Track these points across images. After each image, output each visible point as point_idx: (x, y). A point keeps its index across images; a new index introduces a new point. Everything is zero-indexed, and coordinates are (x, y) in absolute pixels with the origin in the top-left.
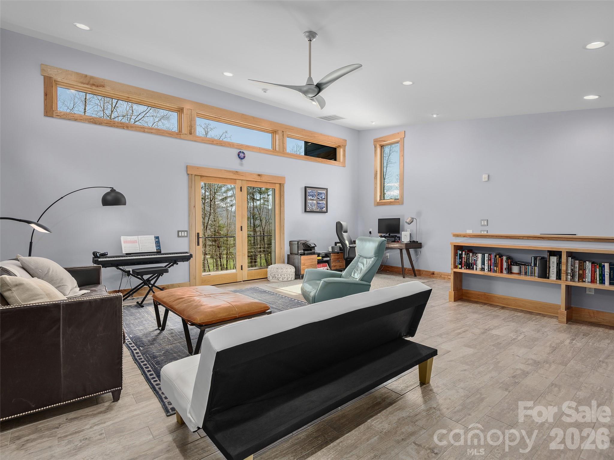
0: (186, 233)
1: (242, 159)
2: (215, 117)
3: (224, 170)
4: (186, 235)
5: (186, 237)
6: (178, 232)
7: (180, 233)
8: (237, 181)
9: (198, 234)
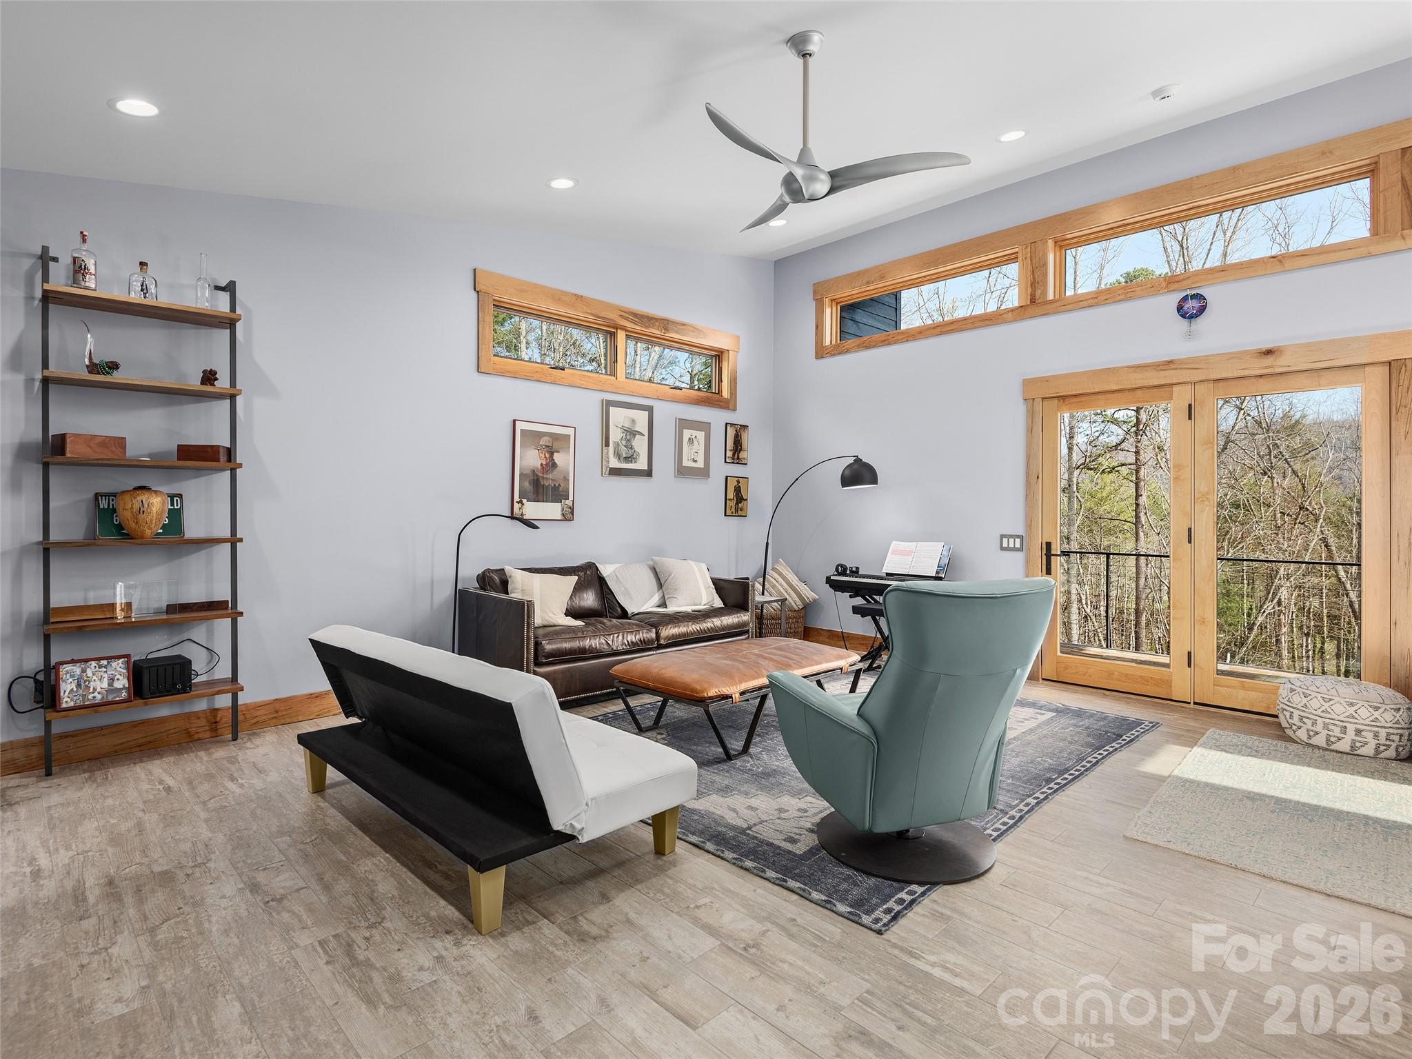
0: (1018, 541)
1: (1192, 317)
2: (1112, 228)
3: (1128, 367)
4: (1018, 545)
5: (1021, 549)
6: (1002, 537)
7: (1005, 540)
8: (1175, 389)
9: (1049, 545)
